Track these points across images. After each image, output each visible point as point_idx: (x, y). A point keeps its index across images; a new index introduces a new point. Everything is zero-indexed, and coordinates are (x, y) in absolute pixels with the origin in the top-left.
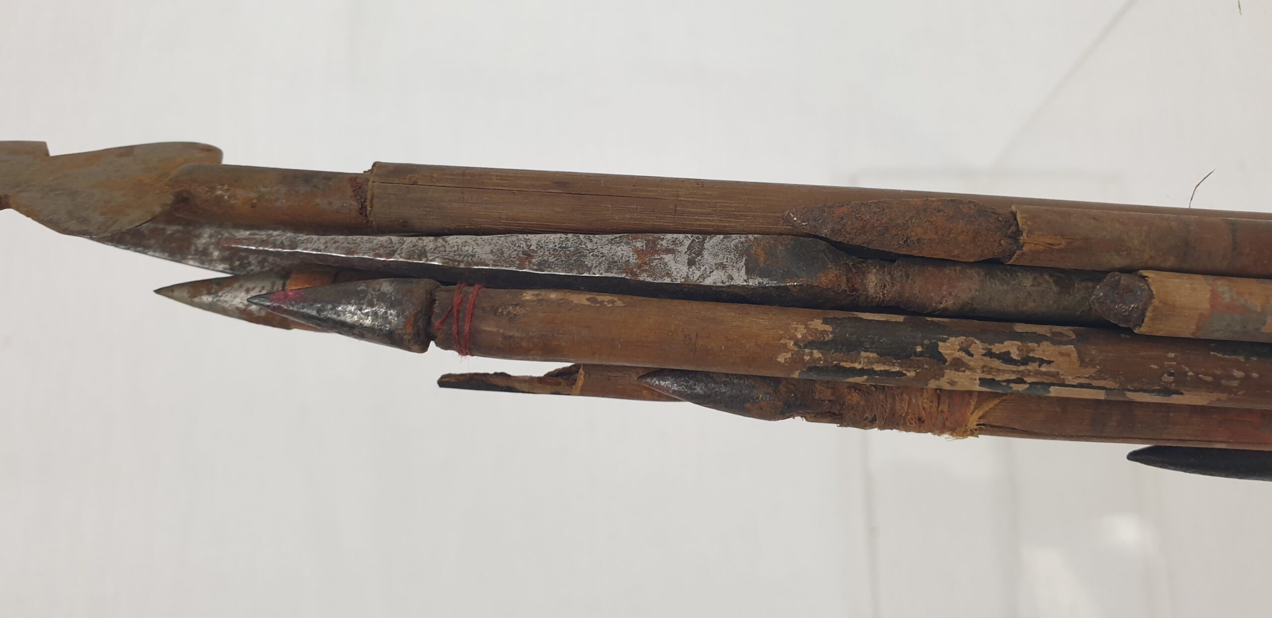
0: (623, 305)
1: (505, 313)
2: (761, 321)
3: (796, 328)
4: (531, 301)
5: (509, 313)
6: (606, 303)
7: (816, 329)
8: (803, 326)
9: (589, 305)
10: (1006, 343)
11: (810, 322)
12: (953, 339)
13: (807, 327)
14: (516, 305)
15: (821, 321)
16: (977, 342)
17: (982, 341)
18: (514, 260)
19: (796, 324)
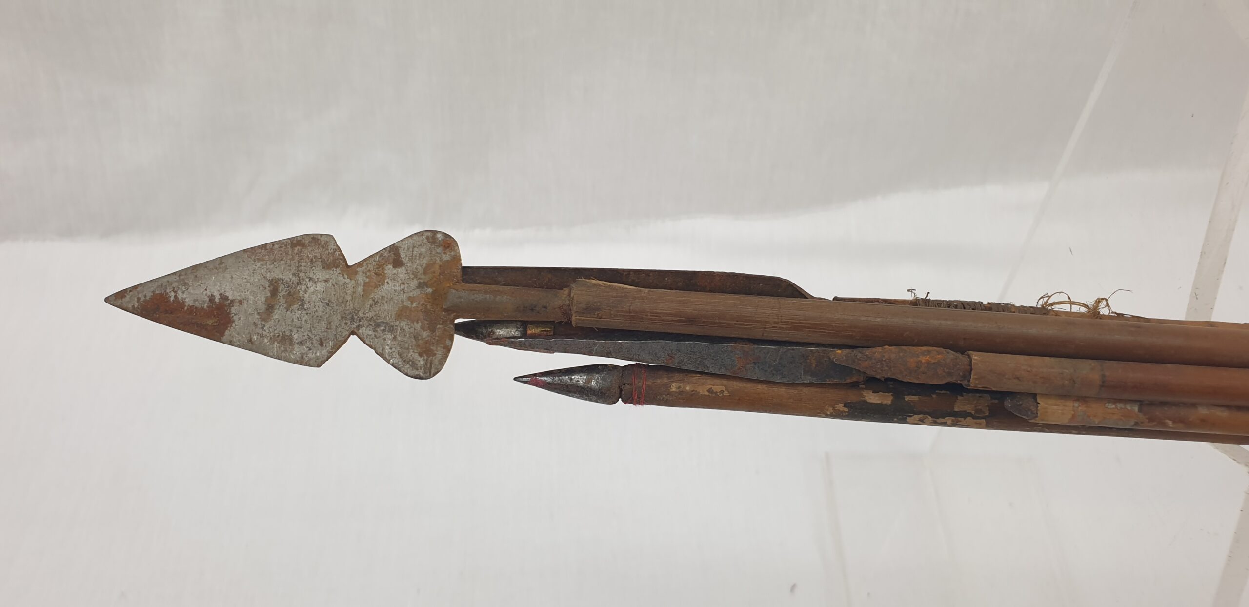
0: (728, 395)
1: (661, 398)
2: (808, 405)
3: (828, 409)
4: (676, 392)
5: (663, 399)
6: (718, 394)
7: (839, 410)
8: (832, 408)
9: (709, 395)
10: (946, 418)
11: (836, 406)
12: (916, 416)
13: (834, 408)
14: (668, 395)
15: (842, 405)
16: (930, 417)
17: (932, 417)
18: (663, 359)
19: (828, 407)
